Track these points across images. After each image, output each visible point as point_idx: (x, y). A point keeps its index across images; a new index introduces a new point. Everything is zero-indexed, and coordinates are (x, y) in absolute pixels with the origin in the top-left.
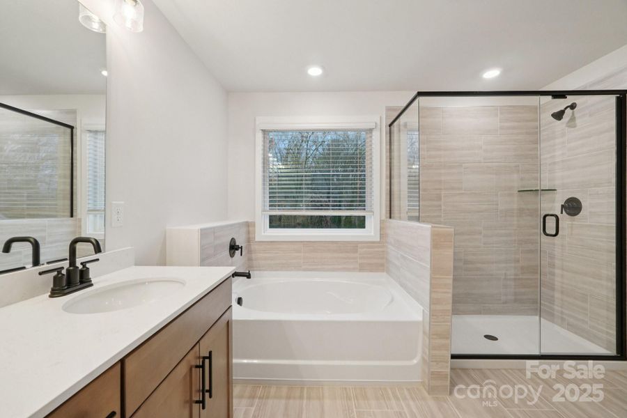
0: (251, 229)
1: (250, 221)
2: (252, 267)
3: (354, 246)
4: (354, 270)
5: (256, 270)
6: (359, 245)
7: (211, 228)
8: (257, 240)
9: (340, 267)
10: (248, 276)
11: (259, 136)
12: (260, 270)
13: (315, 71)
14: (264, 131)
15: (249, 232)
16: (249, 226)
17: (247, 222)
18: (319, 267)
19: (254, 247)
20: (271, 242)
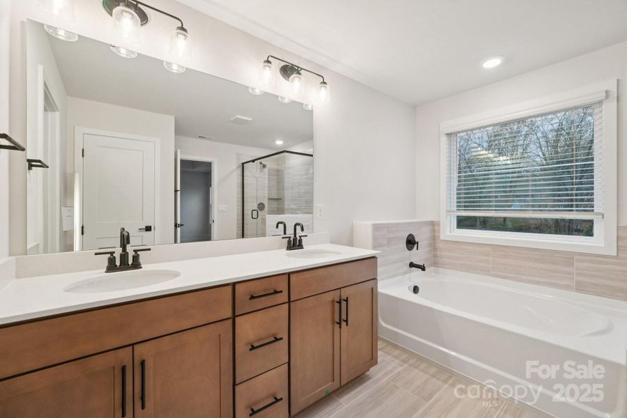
0: (436, 228)
1: (435, 220)
2: (438, 264)
3: (568, 258)
4: (567, 287)
5: (441, 267)
6: (576, 257)
7: (383, 224)
8: (442, 238)
9: (543, 280)
10: (423, 268)
11: (444, 140)
12: (445, 268)
13: (492, 63)
14: (449, 135)
15: (434, 231)
16: (433, 225)
17: (432, 222)
18: (512, 275)
19: (440, 245)
20: (456, 242)
